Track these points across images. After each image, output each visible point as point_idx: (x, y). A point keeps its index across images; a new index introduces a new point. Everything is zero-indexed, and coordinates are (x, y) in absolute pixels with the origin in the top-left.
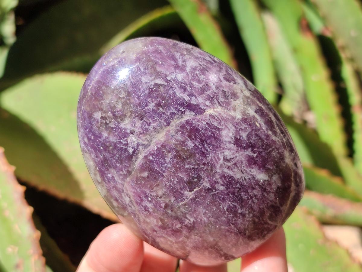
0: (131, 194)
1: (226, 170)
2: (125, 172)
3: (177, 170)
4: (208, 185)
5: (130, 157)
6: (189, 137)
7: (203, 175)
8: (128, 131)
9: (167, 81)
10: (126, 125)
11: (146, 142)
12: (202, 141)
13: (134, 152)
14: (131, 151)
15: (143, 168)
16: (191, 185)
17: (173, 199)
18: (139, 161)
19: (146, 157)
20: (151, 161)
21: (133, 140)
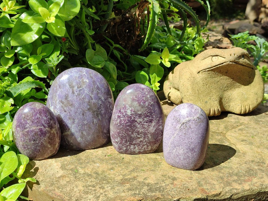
0: (20, 135)
1: (43, 142)
2: (22, 130)
3: (33, 136)
4: (38, 143)
5: (25, 128)
6: (40, 131)
7: (38, 140)
8: (28, 123)
9: (42, 118)
10: (28, 121)
11: (30, 127)
12: (42, 134)
13: (27, 128)
14: (26, 127)
15: (26, 132)
16: (34, 140)
17: (29, 141)
18: (27, 130)
20: (29, 131)
21: (28, 125)
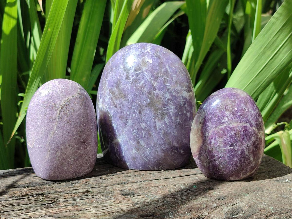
1: (245, 149)
2: (214, 126)
3: (232, 138)
4: (236, 149)
5: (221, 123)
6: (244, 131)
7: (238, 145)
8: (226, 115)
9: (248, 110)
10: (227, 113)
11: (229, 123)
12: (246, 135)
13: (223, 123)
14: (222, 122)
15: (221, 129)
16: (232, 145)
17: (223, 145)
18: (223, 126)
19: (226, 127)
20: (226, 129)
21: (226, 119)
